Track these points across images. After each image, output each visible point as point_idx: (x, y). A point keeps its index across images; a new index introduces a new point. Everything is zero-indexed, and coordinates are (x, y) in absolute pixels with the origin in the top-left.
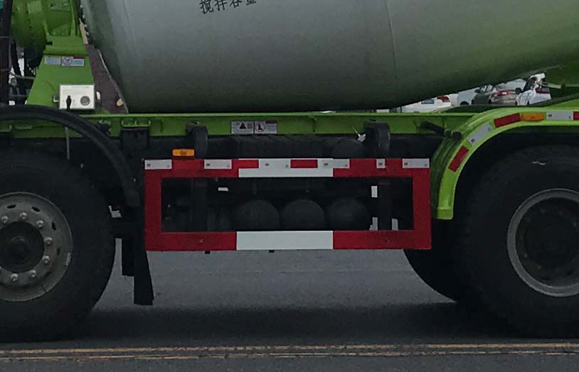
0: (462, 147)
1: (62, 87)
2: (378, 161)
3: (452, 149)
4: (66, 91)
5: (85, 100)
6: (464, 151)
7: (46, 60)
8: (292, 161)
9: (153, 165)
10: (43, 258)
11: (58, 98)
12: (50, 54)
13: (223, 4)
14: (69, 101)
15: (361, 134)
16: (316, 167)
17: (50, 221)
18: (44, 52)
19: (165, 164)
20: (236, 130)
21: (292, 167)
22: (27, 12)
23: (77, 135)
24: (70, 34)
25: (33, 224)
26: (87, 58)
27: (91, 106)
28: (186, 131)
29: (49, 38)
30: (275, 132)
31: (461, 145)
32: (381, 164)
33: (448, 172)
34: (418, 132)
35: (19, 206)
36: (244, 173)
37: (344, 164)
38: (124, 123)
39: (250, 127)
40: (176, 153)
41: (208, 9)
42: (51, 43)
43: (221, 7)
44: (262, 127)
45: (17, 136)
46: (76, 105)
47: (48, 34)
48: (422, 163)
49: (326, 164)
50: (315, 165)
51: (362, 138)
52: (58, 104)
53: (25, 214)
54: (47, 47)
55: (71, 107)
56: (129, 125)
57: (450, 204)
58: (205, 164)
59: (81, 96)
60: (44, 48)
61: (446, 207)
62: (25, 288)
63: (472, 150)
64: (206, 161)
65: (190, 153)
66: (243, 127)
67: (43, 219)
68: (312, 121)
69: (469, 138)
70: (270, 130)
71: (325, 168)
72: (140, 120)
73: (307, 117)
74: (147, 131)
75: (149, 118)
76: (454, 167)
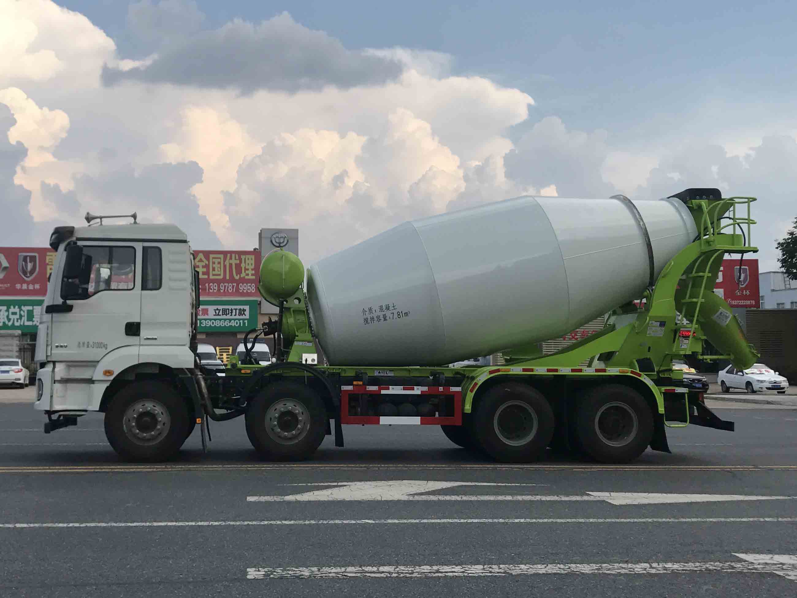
0: (475, 383)
1: (304, 355)
2: (440, 388)
3: (470, 384)
4: (305, 356)
5: (313, 360)
6: (476, 384)
7: (296, 343)
8: (404, 387)
9: (345, 388)
10: (298, 426)
11: (302, 359)
12: (297, 341)
13: (373, 320)
14: (306, 360)
15: (431, 376)
16: (414, 390)
17: (301, 411)
18: (295, 339)
19: (350, 388)
20: (376, 374)
21: (403, 390)
22: (288, 323)
23: (311, 375)
24: (306, 332)
25: (294, 412)
26: (313, 342)
27: (316, 363)
28: (356, 374)
29: (297, 334)
30: (393, 375)
31: (475, 381)
32: (441, 389)
33: (469, 392)
34: (453, 376)
35: (288, 404)
36: (383, 392)
37: (425, 389)
38: (330, 370)
39: (382, 373)
40: (355, 383)
41: (367, 322)
42: (297, 336)
43: (373, 322)
44: (387, 373)
45: (285, 375)
46: (310, 362)
47: (296, 332)
48: (458, 389)
49: (418, 389)
50: (413, 389)
51: (431, 378)
52: (301, 362)
53: (290, 408)
54: (296, 338)
55: (307, 363)
56: (332, 371)
57: (470, 407)
58: (367, 388)
59: (312, 358)
60: (295, 338)
61: (468, 408)
62: (290, 439)
63: (480, 384)
64: (367, 387)
65: (361, 383)
66: (379, 373)
67: (298, 410)
68: (409, 371)
69: (478, 379)
70: (391, 374)
71: (417, 391)
72: (336, 369)
73: (406, 369)
74: (339, 374)
75: (340, 368)
76: (471, 391)
